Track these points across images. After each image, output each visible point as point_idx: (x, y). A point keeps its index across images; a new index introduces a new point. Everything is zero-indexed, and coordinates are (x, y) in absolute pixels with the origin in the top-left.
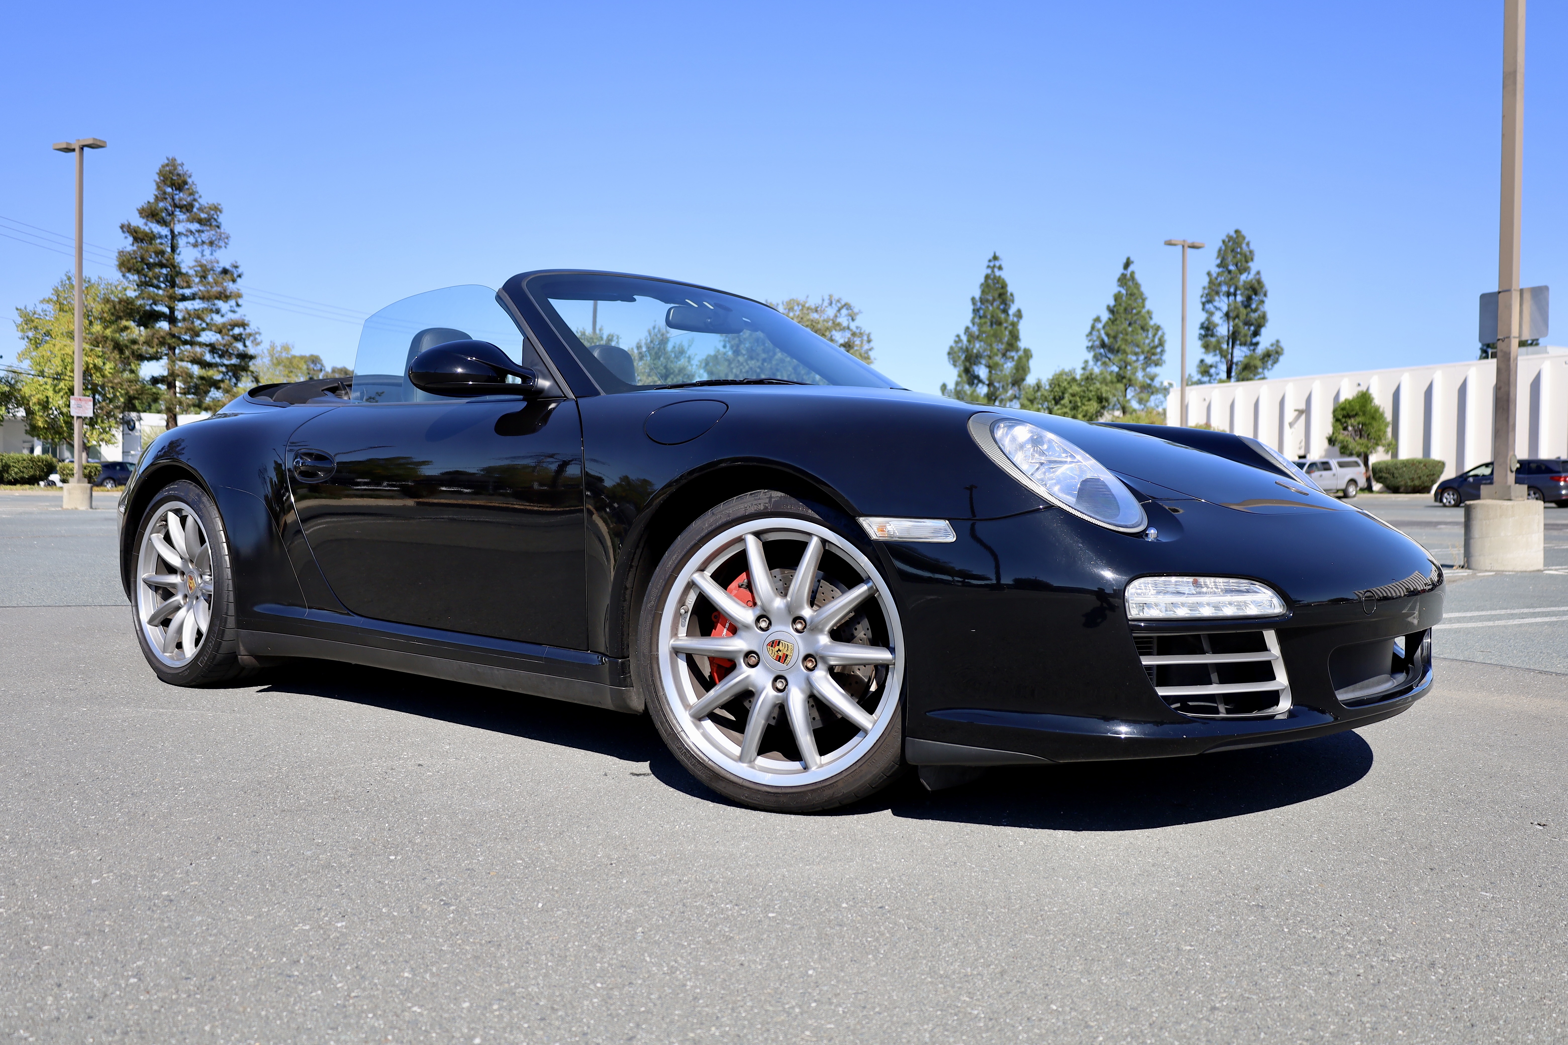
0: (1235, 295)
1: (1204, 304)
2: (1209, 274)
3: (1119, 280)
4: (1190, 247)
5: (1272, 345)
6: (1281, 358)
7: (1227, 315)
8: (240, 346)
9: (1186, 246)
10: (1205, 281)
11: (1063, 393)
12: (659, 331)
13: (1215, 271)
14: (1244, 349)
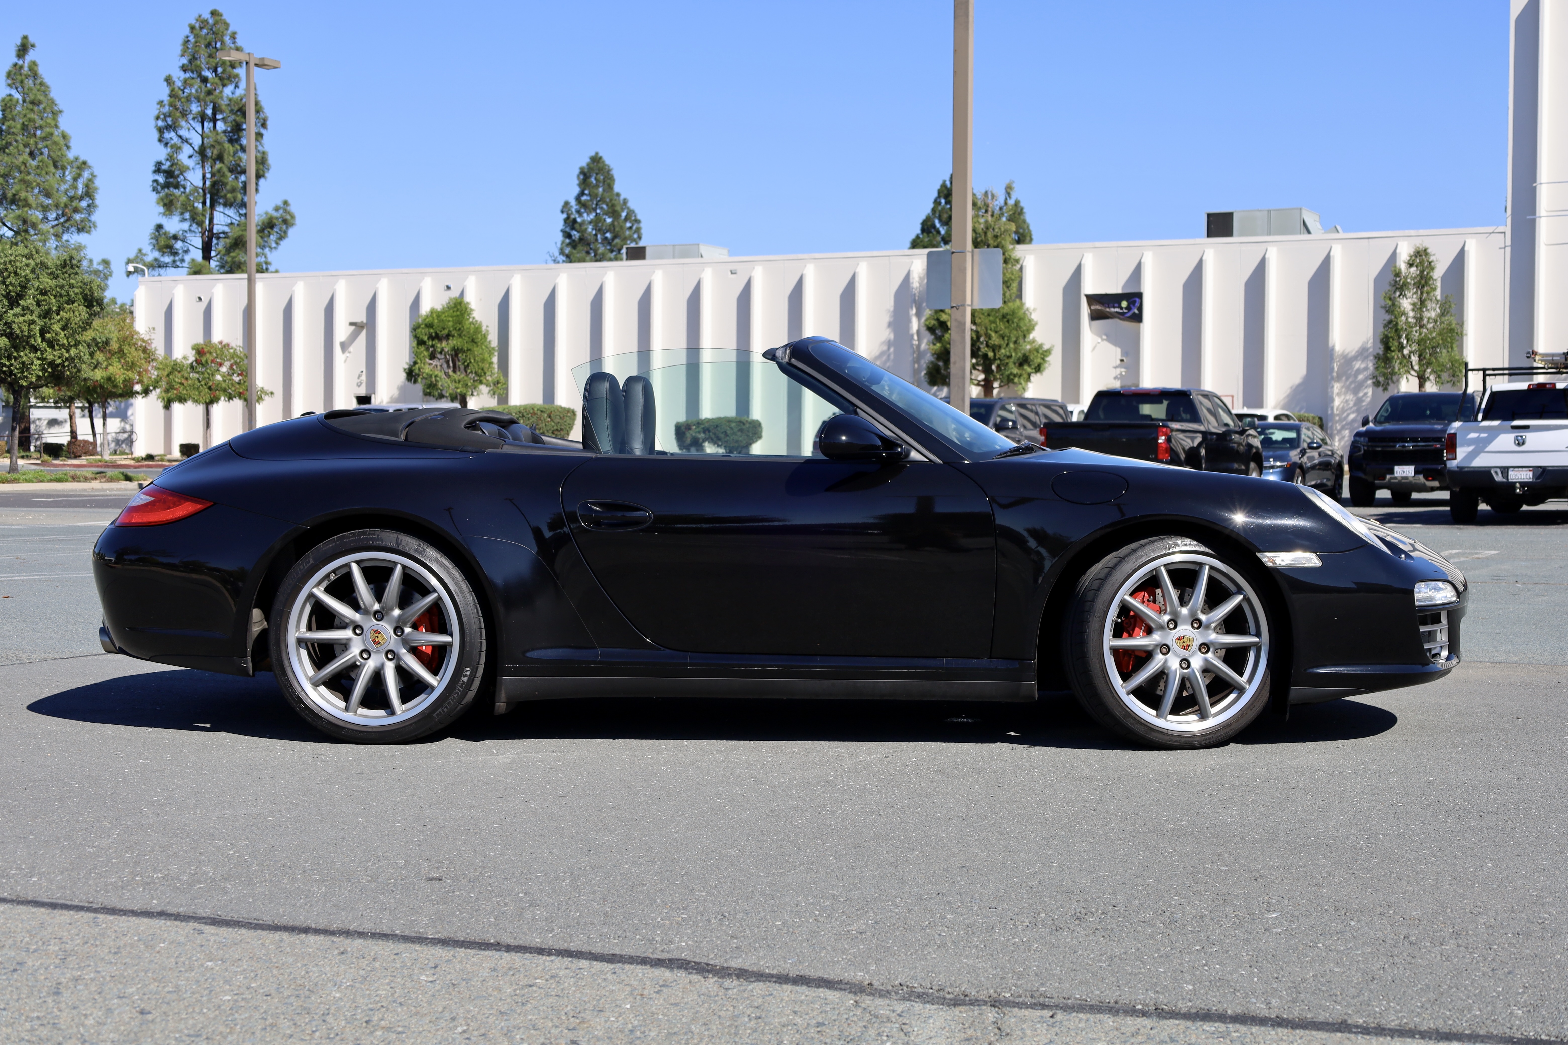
0: (214, 120)
1: (161, 131)
2: (168, 80)
4: (256, 65)
5: (277, 209)
7: (202, 152)
9: (252, 64)
10: (164, 93)
13: (179, 76)
14: (231, 212)
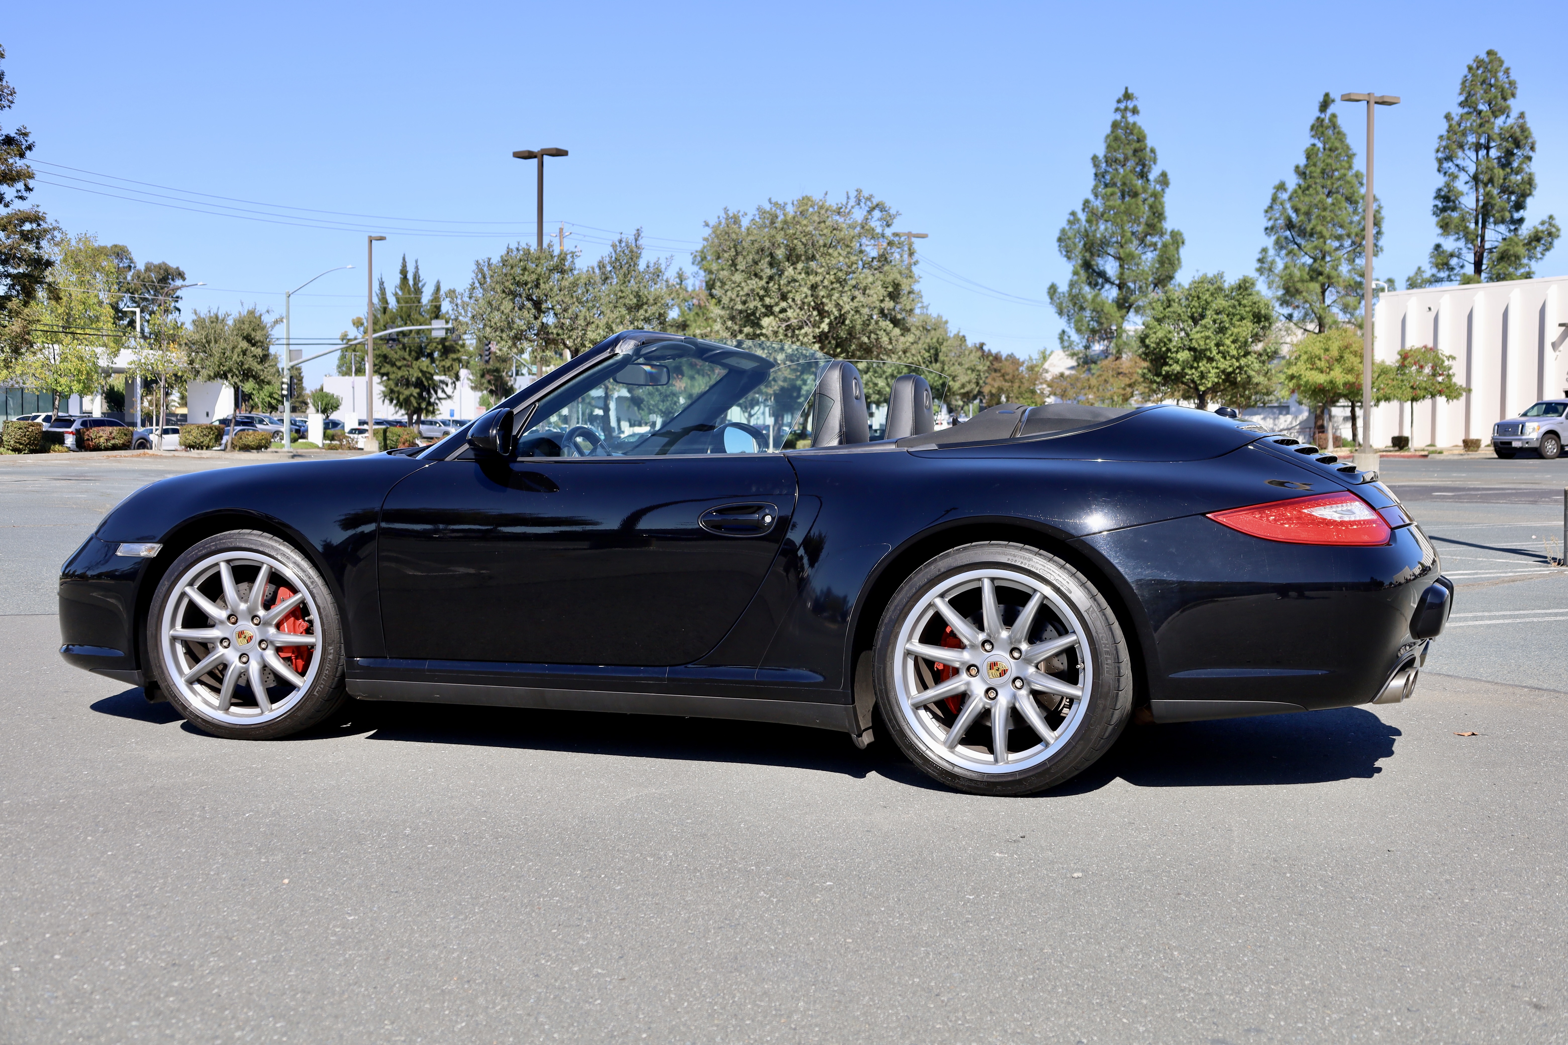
0: (1488, 148)
1: (1440, 161)
2: (1448, 117)
3: (1312, 128)
4: (1376, 103)
5: (1543, 223)
6: (1556, 243)
7: (1476, 178)
8: (31, 249)
9: (1372, 102)
10: (1442, 127)
11: (1204, 309)
12: (627, 246)
13: (1457, 112)
14: (1502, 228)
